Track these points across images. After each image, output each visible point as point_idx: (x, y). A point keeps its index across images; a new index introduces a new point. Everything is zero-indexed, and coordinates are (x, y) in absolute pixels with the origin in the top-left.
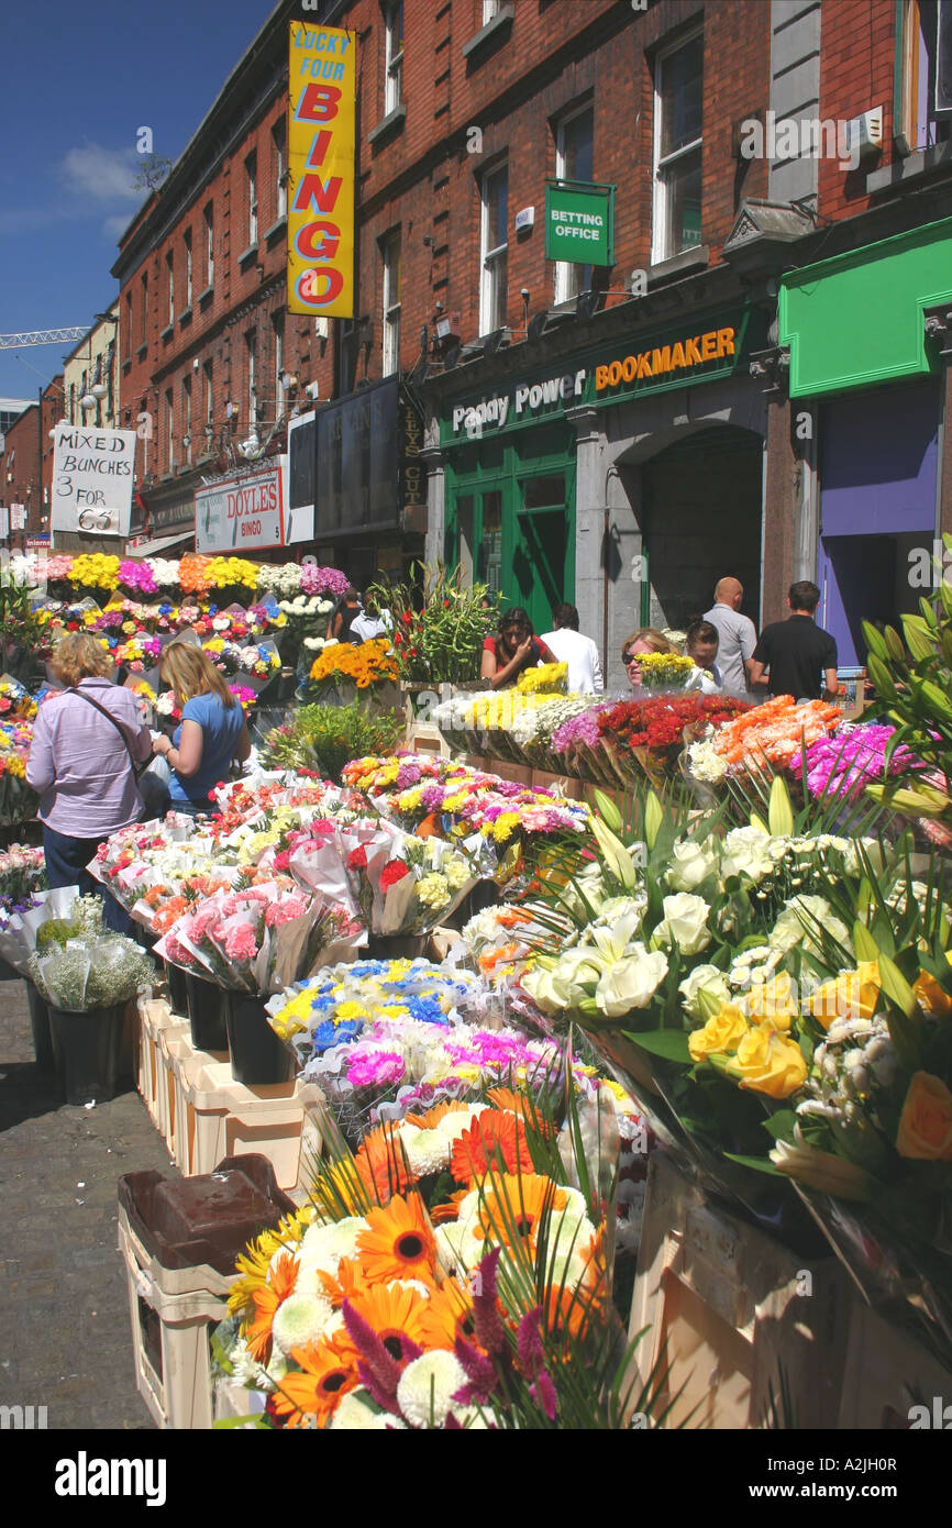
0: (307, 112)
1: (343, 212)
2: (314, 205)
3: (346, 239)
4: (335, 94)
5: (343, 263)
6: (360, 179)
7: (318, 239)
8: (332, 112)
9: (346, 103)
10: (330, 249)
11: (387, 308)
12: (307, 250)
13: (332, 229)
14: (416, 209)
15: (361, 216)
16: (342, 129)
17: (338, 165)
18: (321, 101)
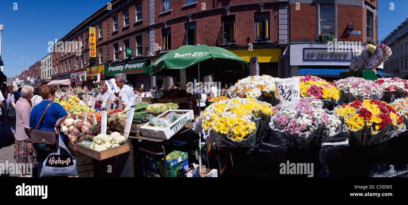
0: (91, 36)
1: (95, 46)
2: (92, 45)
3: (95, 49)
4: (94, 34)
5: (95, 51)
6: (96, 43)
7: (92, 49)
8: (93, 36)
9: (95, 35)
10: (94, 50)
11: (100, 56)
12: (91, 50)
13: (94, 48)
14: (105, 47)
15: (97, 47)
16: (94, 37)
17: (94, 41)
18: (92, 35)
